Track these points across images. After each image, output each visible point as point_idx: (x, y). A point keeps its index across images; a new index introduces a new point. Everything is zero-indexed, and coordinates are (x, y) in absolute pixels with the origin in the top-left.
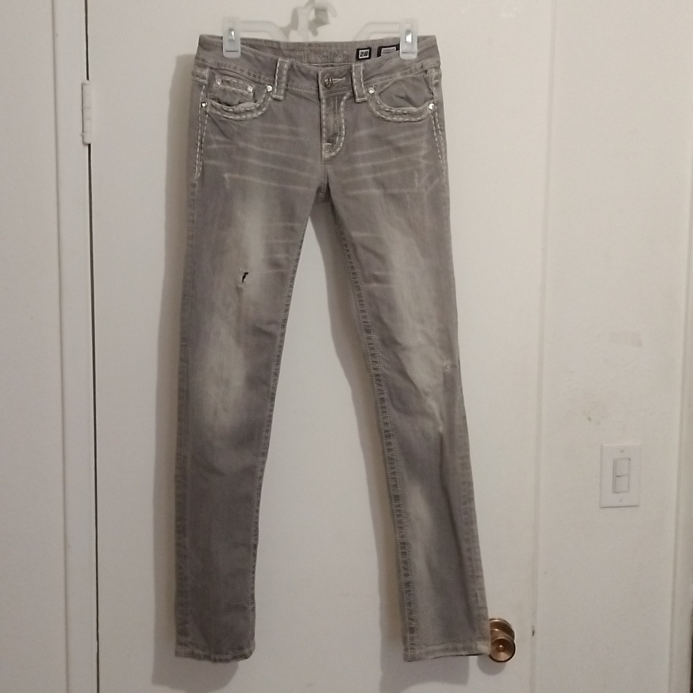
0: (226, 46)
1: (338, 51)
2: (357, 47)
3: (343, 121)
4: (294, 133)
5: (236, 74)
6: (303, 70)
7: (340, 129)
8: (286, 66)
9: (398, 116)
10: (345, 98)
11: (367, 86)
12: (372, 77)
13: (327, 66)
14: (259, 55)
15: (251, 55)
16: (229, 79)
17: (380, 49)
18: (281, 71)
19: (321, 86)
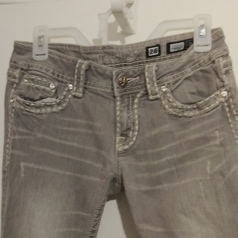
0: (36, 50)
1: (129, 52)
2: (146, 46)
3: (136, 117)
4: (91, 127)
5: (41, 73)
6: (99, 70)
7: (134, 123)
8: (83, 67)
9: (188, 112)
10: (139, 95)
11: (160, 84)
12: (164, 75)
13: (121, 66)
14: (63, 58)
15: (57, 57)
16: (34, 77)
17: (168, 45)
18: (79, 72)
19: (116, 85)
